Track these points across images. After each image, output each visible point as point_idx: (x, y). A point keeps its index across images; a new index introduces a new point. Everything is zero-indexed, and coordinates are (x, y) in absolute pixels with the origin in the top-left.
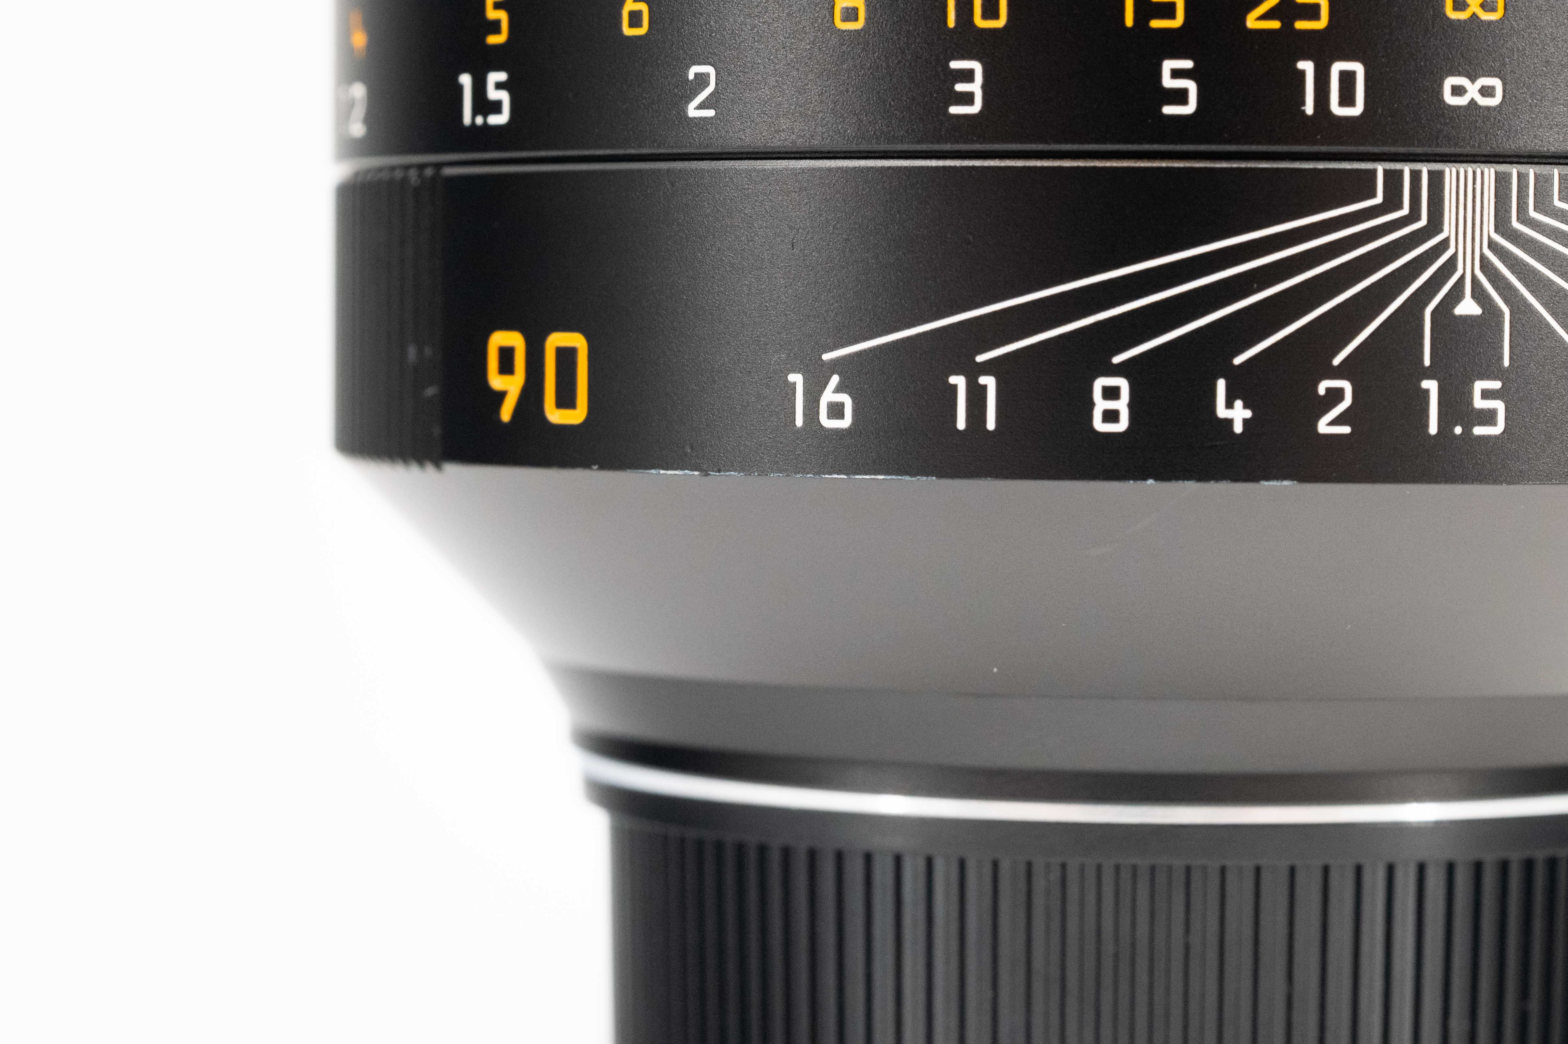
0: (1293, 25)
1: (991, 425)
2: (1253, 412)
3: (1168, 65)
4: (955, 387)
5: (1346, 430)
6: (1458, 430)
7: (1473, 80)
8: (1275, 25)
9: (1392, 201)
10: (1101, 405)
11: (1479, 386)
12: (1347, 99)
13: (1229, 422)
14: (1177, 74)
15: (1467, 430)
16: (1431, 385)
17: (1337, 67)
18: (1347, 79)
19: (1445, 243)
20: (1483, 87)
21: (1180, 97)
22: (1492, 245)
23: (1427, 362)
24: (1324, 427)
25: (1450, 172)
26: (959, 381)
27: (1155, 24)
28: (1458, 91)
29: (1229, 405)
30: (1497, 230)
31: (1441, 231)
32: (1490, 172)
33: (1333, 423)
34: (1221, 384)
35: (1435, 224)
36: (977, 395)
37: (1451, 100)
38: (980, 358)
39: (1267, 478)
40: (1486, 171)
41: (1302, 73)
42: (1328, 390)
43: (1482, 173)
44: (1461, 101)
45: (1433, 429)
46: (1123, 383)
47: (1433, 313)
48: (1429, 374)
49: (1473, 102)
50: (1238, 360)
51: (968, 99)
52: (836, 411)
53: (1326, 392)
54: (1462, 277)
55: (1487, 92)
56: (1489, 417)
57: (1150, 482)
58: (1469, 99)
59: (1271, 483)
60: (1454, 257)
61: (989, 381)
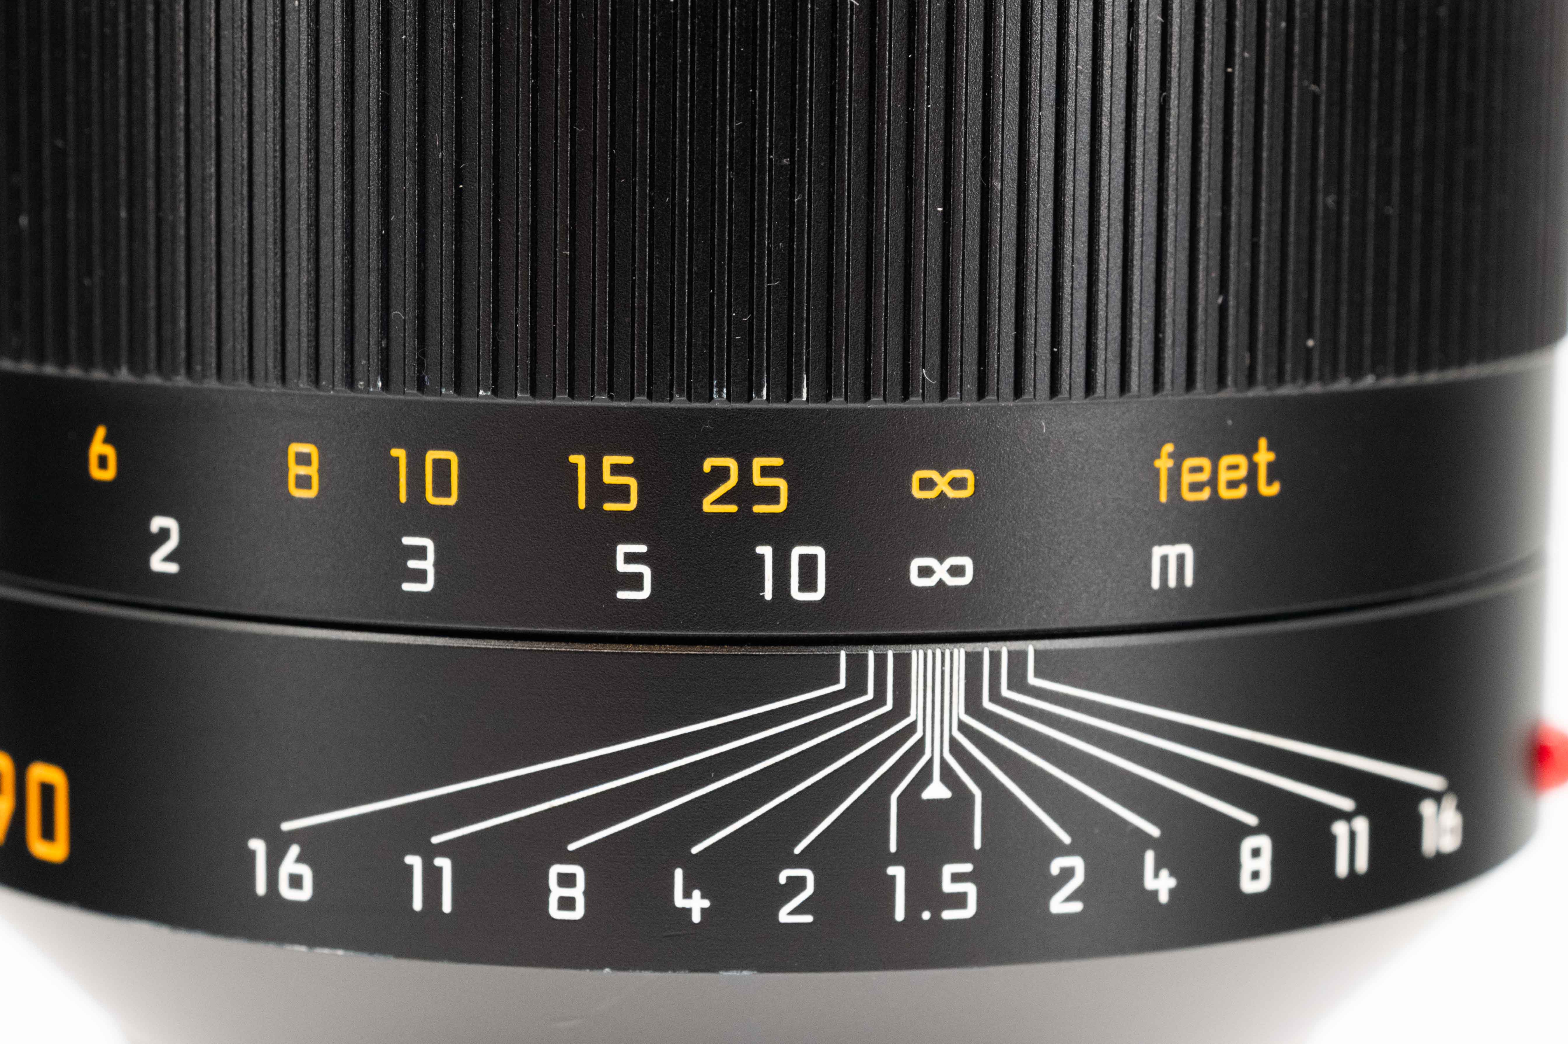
0: (751, 508)
1: (447, 906)
2: (711, 901)
3: (622, 549)
4: (410, 868)
5: (808, 919)
6: (926, 915)
7: (941, 560)
8: (732, 508)
9: (856, 686)
10: (556, 892)
11: (948, 870)
12: (808, 584)
13: (688, 912)
14: (630, 558)
15: (936, 915)
16: (897, 872)
17: (797, 552)
18: (808, 562)
19: (911, 729)
20: (952, 566)
21: (635, 582)
22: (963, 727)
23: (893, 848)
24: (784, 916)
25: (917, 655)
26: (414, 861)
27: (609, 507)
28: (926, 572)
29: (687, 895)
30: (968, 711)
31: (907, 714)
32: (959, 653)
33: (793, 912)
34: (679, 874)
35: (902, 707)
36: (432, 877)
37: (916, 580)
38: (436, 840)
39: (727, 968)
40: (956, 651)
41: (762, 558)
42: (789, 878)
43: (952, 654)
44: (929, 582)
45: (900, 915)
46: (578, 871)
47: (900, 798)
48: (895, 860)
49: (941, 582)
50: (695, 850)
51: (420, 577)
52: (296, 882)
53: (787, 881)
54: (930, 762)
55: (956, 571)
56: (959, 901)
57: (607, 970)
58: (937, 580)
59: (730, 973)
60: (922, 740)
61: (444, 863)
